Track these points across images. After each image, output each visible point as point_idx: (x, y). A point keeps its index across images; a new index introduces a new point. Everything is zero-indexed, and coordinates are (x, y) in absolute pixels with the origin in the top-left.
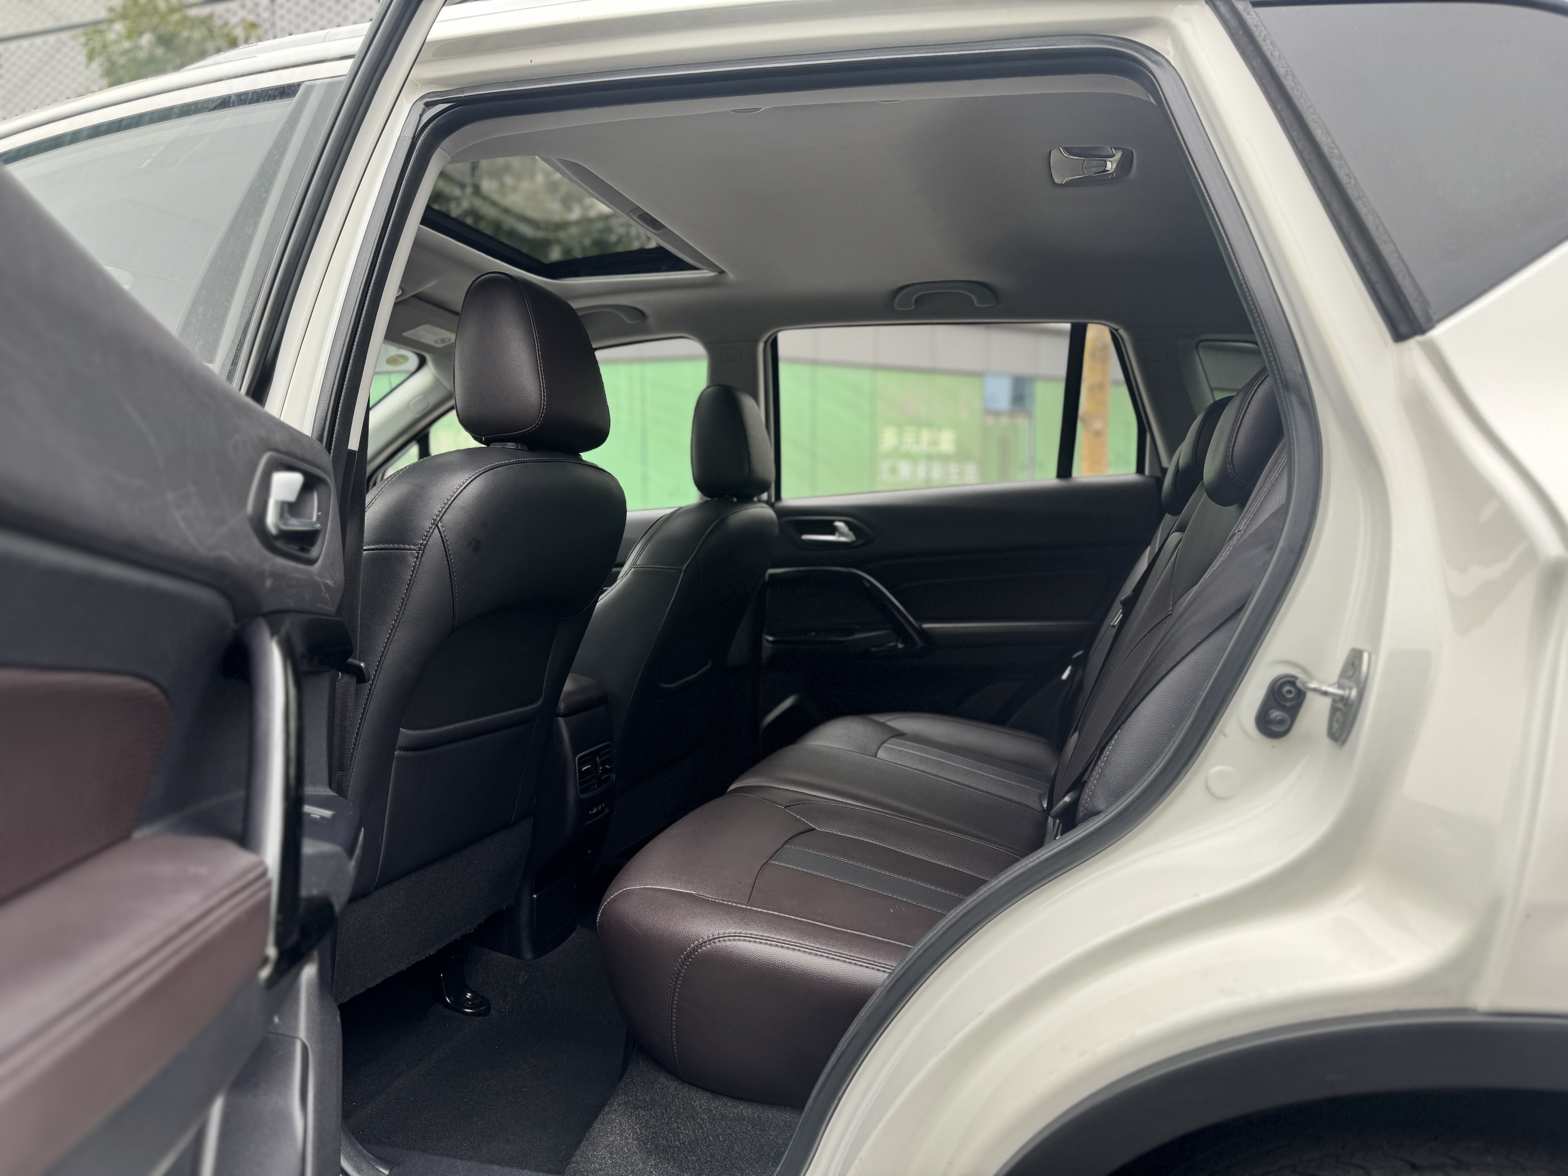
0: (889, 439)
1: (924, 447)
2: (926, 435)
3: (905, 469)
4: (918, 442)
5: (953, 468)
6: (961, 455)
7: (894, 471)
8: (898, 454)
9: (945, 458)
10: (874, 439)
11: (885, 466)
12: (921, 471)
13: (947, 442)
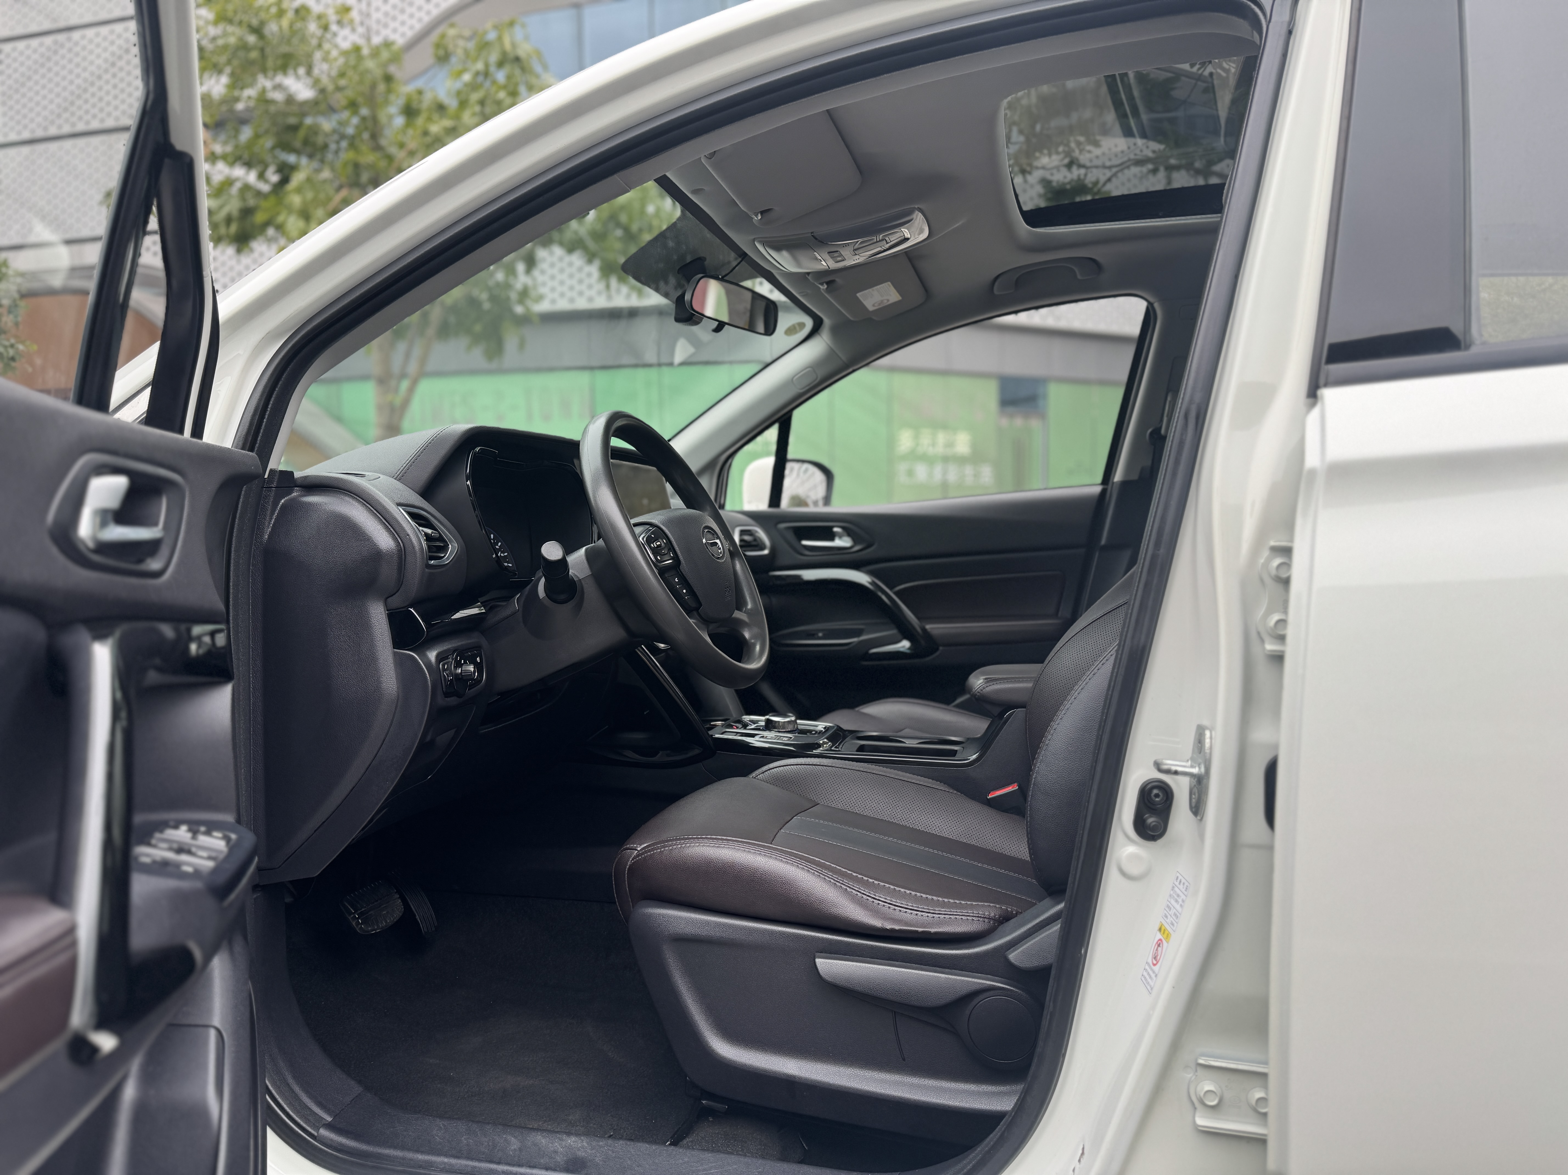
0: (905, 441)
1: (940, 449)
2: (941, 437)
3: (921, 472)
4: (934, 445)
5: (969, 470)
6: (976, 458)
7: (910, 473)
8: (914, 456)
9: (961, 460)
10: (891, 442)
11: (902, 468)
12: (938, 472)
13: (962, 444)
